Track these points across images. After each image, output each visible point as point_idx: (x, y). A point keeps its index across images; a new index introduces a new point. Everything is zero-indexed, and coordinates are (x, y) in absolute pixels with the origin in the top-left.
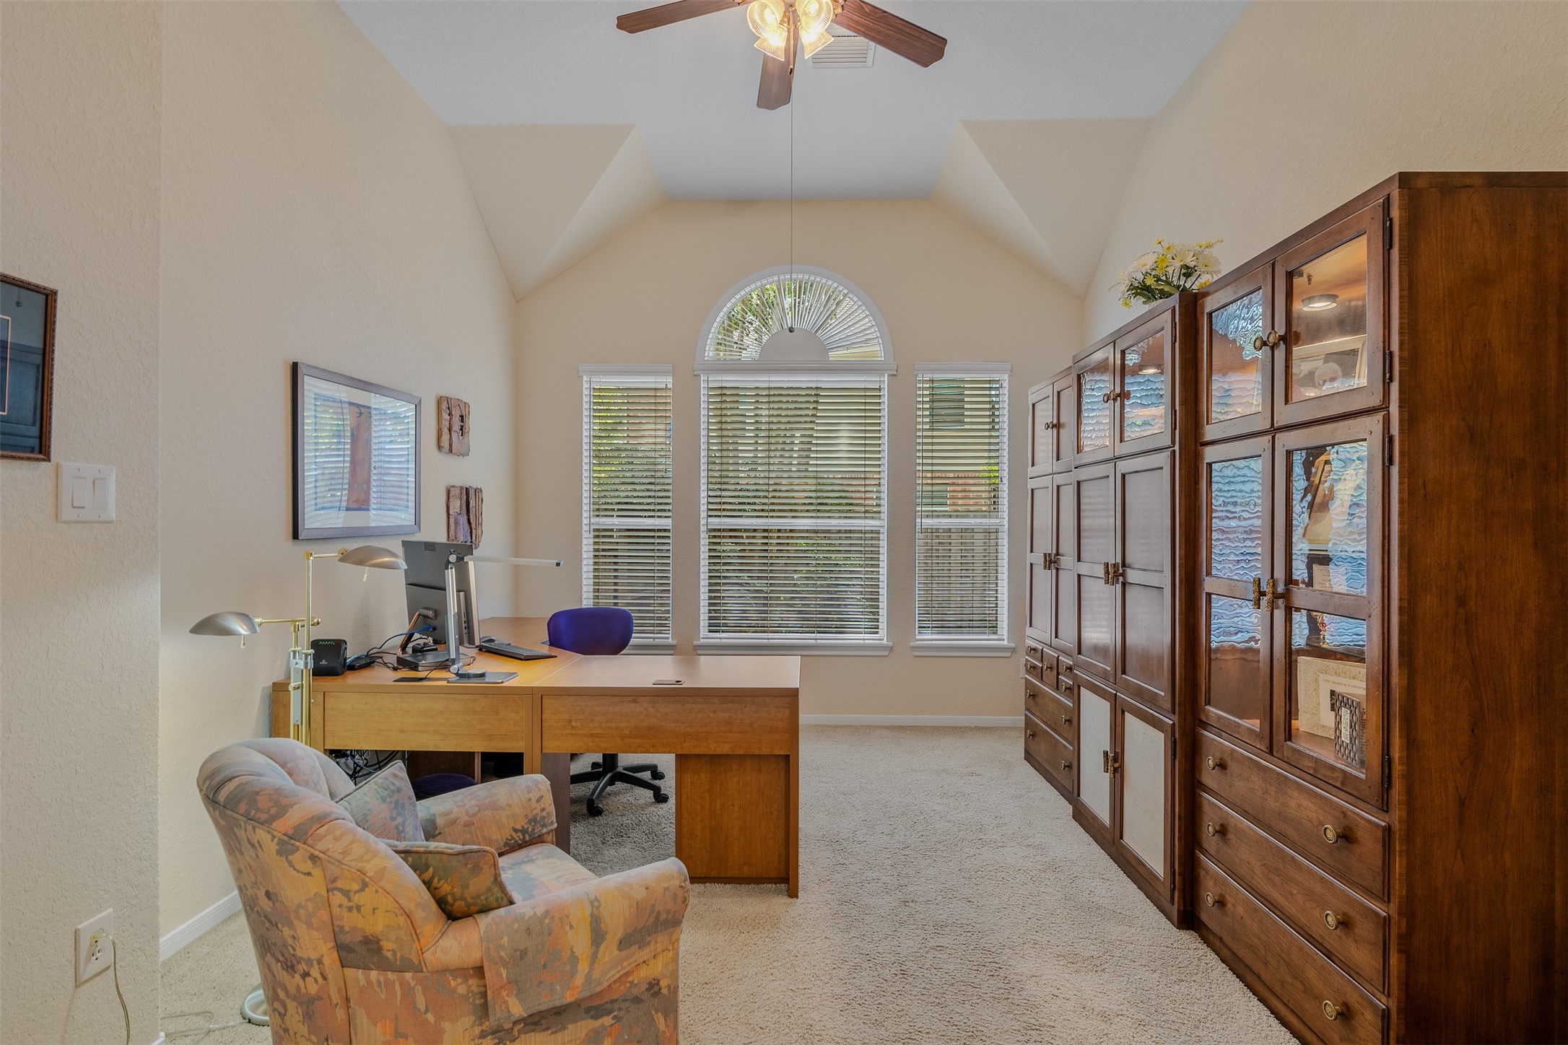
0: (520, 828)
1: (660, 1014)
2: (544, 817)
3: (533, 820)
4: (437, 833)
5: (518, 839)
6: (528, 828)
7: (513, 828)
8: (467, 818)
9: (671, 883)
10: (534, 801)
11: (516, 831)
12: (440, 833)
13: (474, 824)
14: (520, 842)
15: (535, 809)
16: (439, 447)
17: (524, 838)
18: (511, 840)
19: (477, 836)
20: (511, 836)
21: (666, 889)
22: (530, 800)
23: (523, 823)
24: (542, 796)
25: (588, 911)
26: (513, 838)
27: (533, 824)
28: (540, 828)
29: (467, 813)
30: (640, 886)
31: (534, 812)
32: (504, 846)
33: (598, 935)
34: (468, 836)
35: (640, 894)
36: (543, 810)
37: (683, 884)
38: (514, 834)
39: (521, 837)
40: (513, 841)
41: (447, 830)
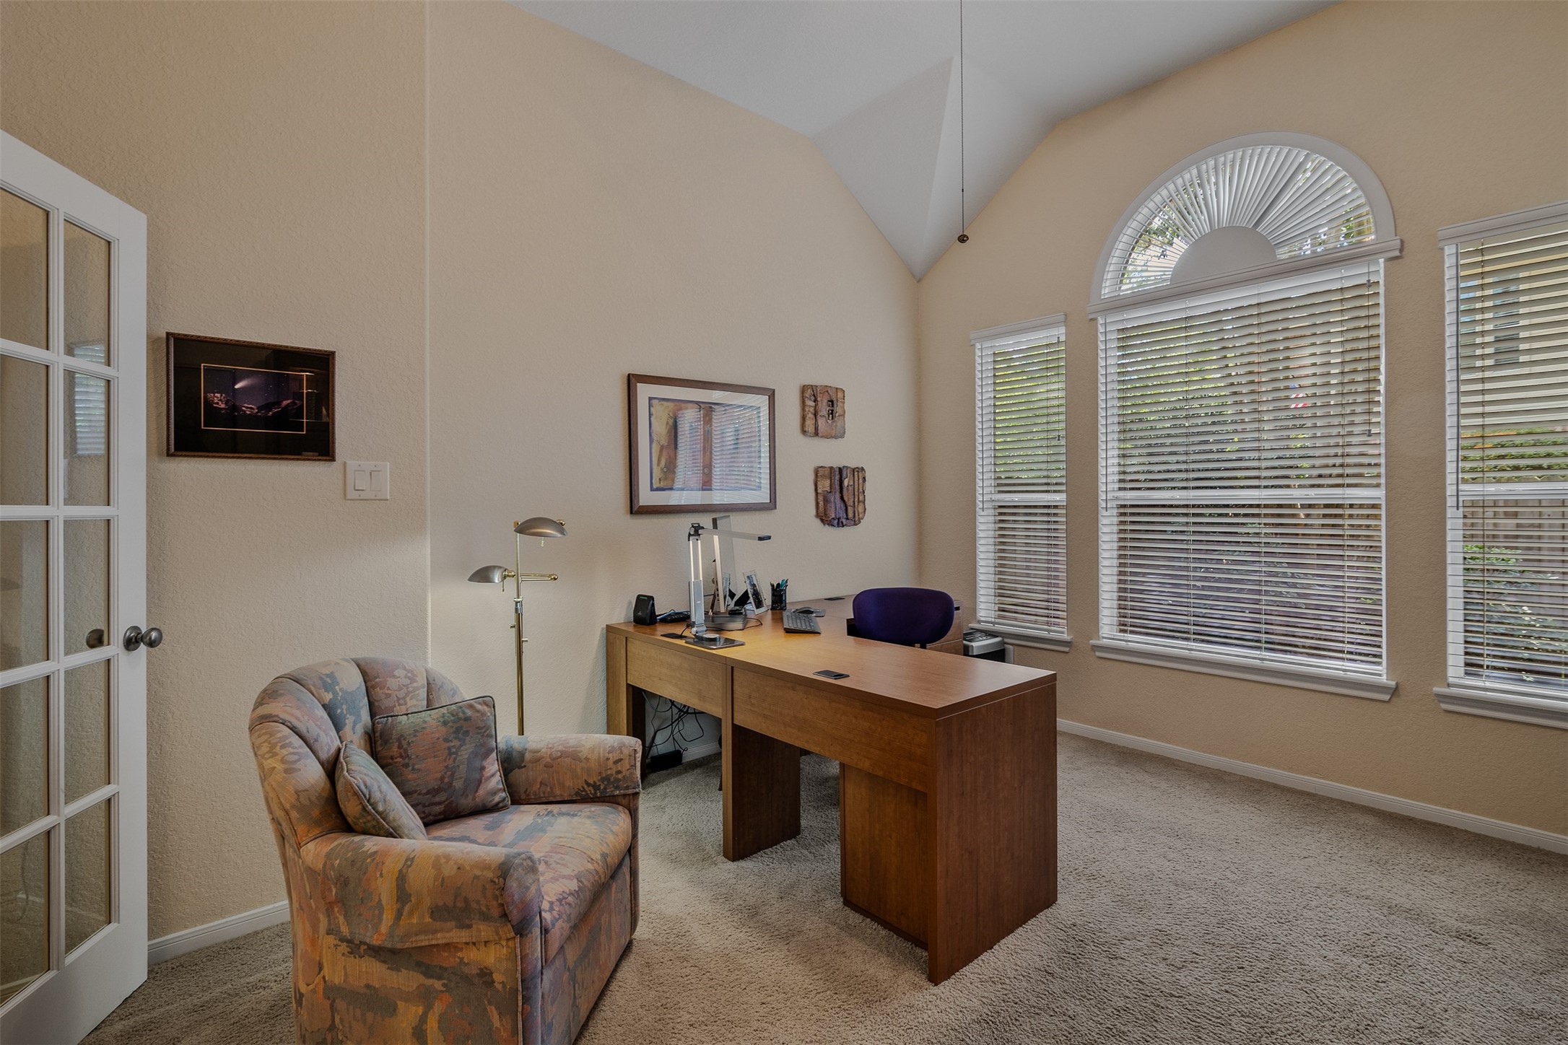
0: (592, 783)
1: (493, 1008)
2: (619, 780)
3: (606, 779)
4: (523, 765)
5: (589, 792)
6: (600, 785)
7: (585, 780)
8: (548, 760)
9: (484, 874)
10: (611, 762)
11: (588, 784)
12: (525, 766)
13: (553, 766)
14: (591, 796)
15: (610, 769)
16: (804, 432)
17: (596, 793)
18: (582, 791)
19: (553, 778)
20: (583, 787)
21: (476, 877)
22: (608, 759)
23: (595, 779)
24: (622, 759)
25: (400, 866)
26: (584, 790)
27: (606, 783)
28: (613, 789)
29: (551, 755)
30: (454, 863)
31: (609, 772)
32: (575, 794)
33: (403, 895)
34: (546, 776)
35: (449, 871)
36: (619, 772)
37: (497, 881)
38: (585, 786)
39: (593, 792)
40: (584, 793)
41: (530, 765)
